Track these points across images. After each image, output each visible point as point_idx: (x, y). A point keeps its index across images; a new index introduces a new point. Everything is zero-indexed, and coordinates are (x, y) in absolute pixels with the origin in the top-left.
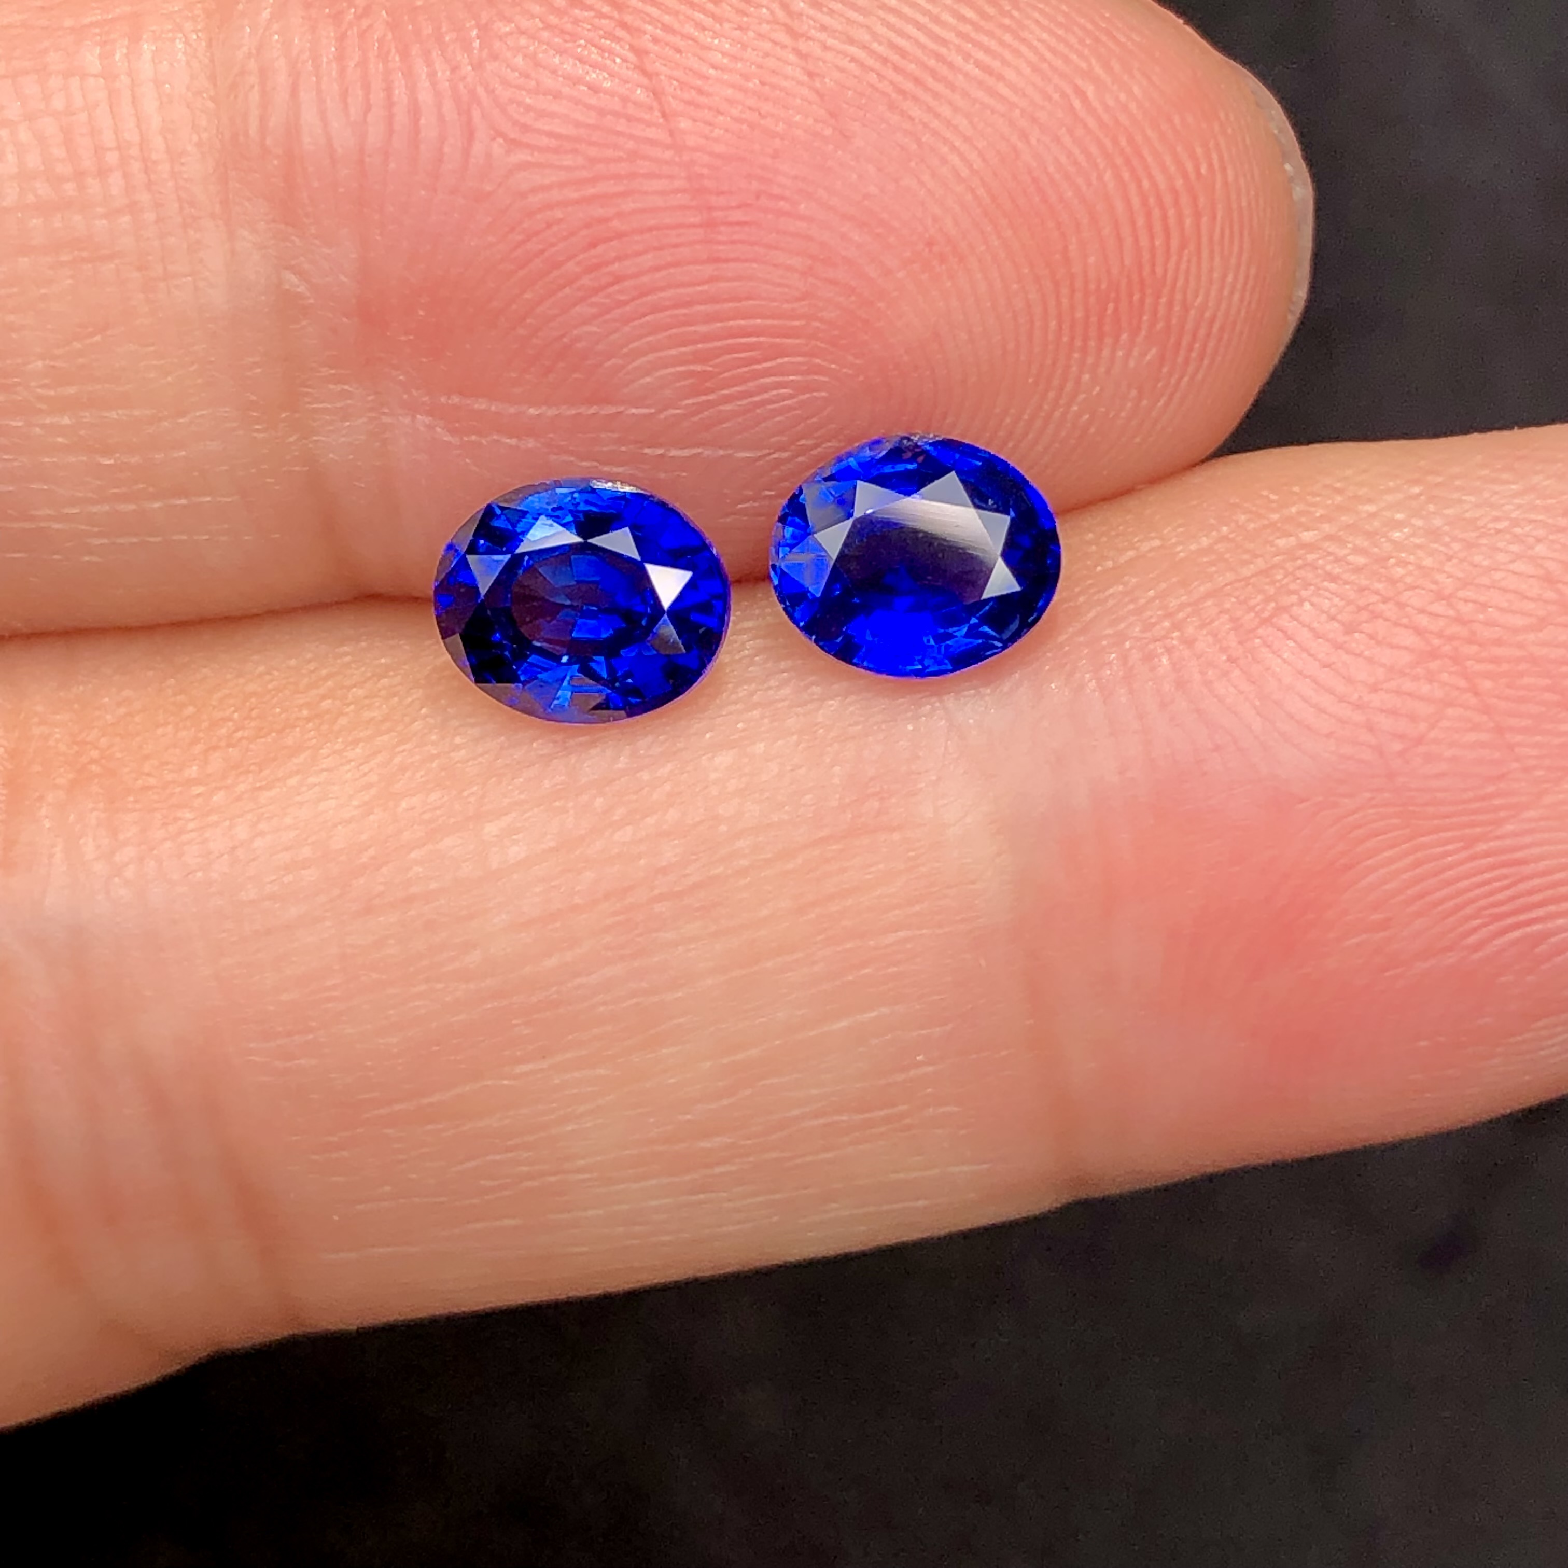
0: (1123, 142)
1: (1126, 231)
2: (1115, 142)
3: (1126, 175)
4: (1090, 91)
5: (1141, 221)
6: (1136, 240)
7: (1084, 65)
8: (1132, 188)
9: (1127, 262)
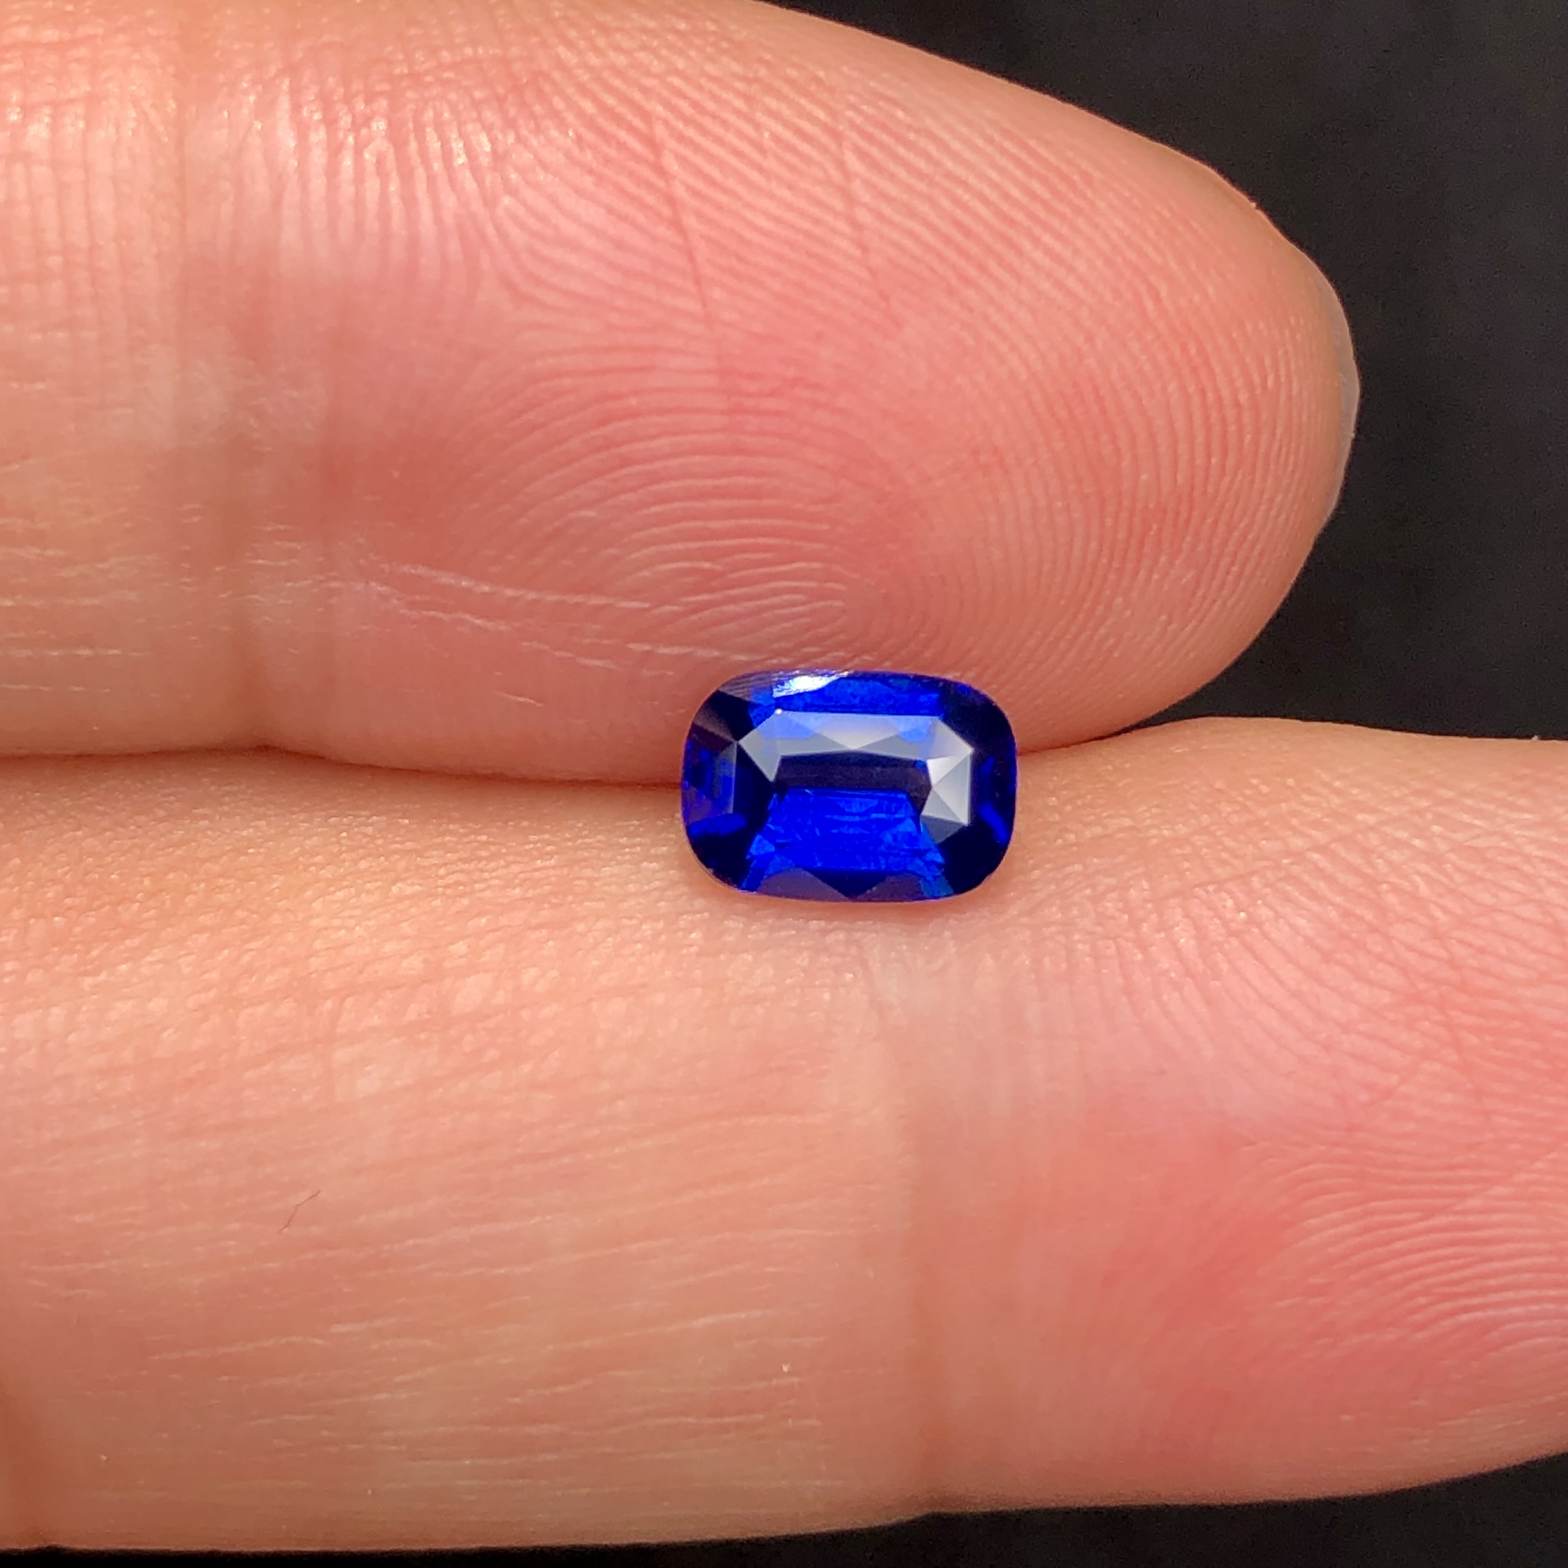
0: (1193, 351)
1: (1183, 447)
2: (1184, 349)
3: (1192, 389)
4: (1164, 291)
5: (1200, 439)
6: (1192, 460)
7: (1159, 260)
8: (1196, 401)
9: (1181, 479)
